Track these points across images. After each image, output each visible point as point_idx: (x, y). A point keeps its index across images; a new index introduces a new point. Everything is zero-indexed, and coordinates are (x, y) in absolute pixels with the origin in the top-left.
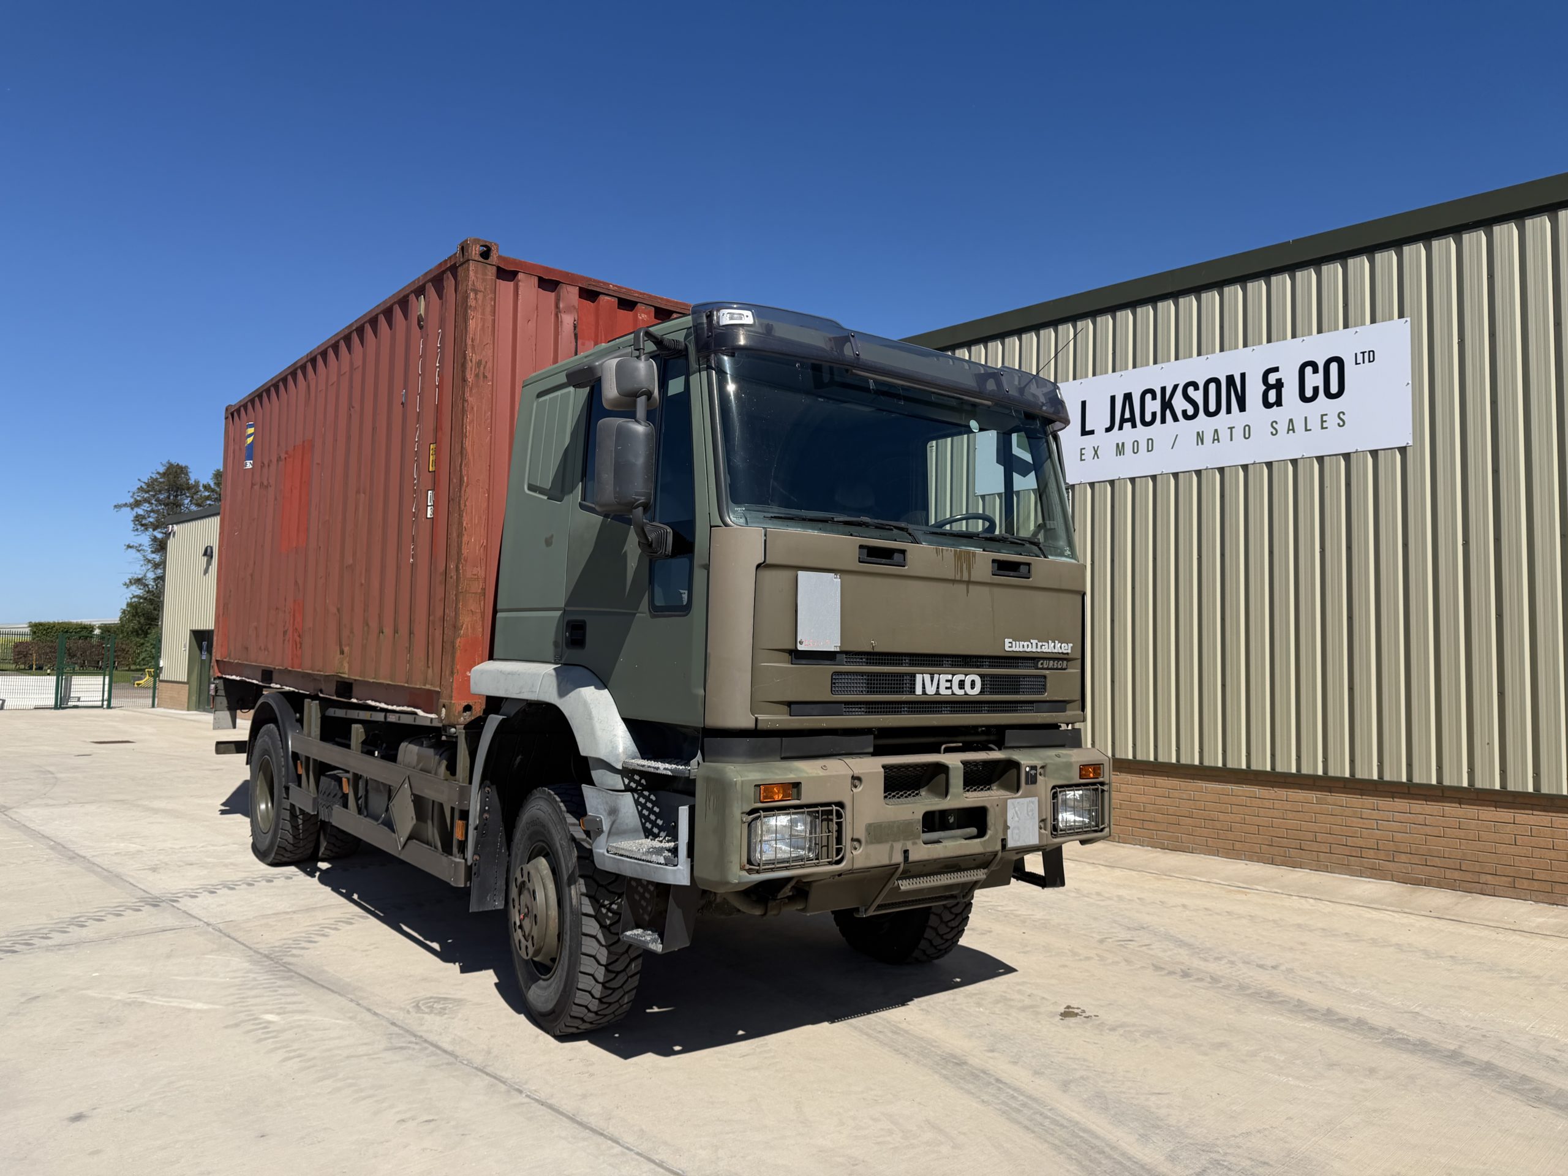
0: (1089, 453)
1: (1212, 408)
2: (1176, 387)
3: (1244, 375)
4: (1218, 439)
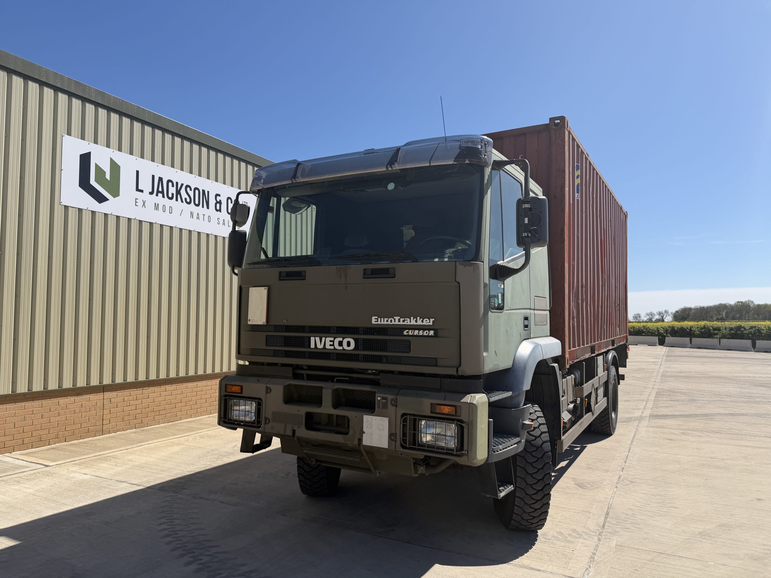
0: (140, 203)
1: (197, 202)
2: (182, 185)
3: (208, 192)
4: (199, 219)
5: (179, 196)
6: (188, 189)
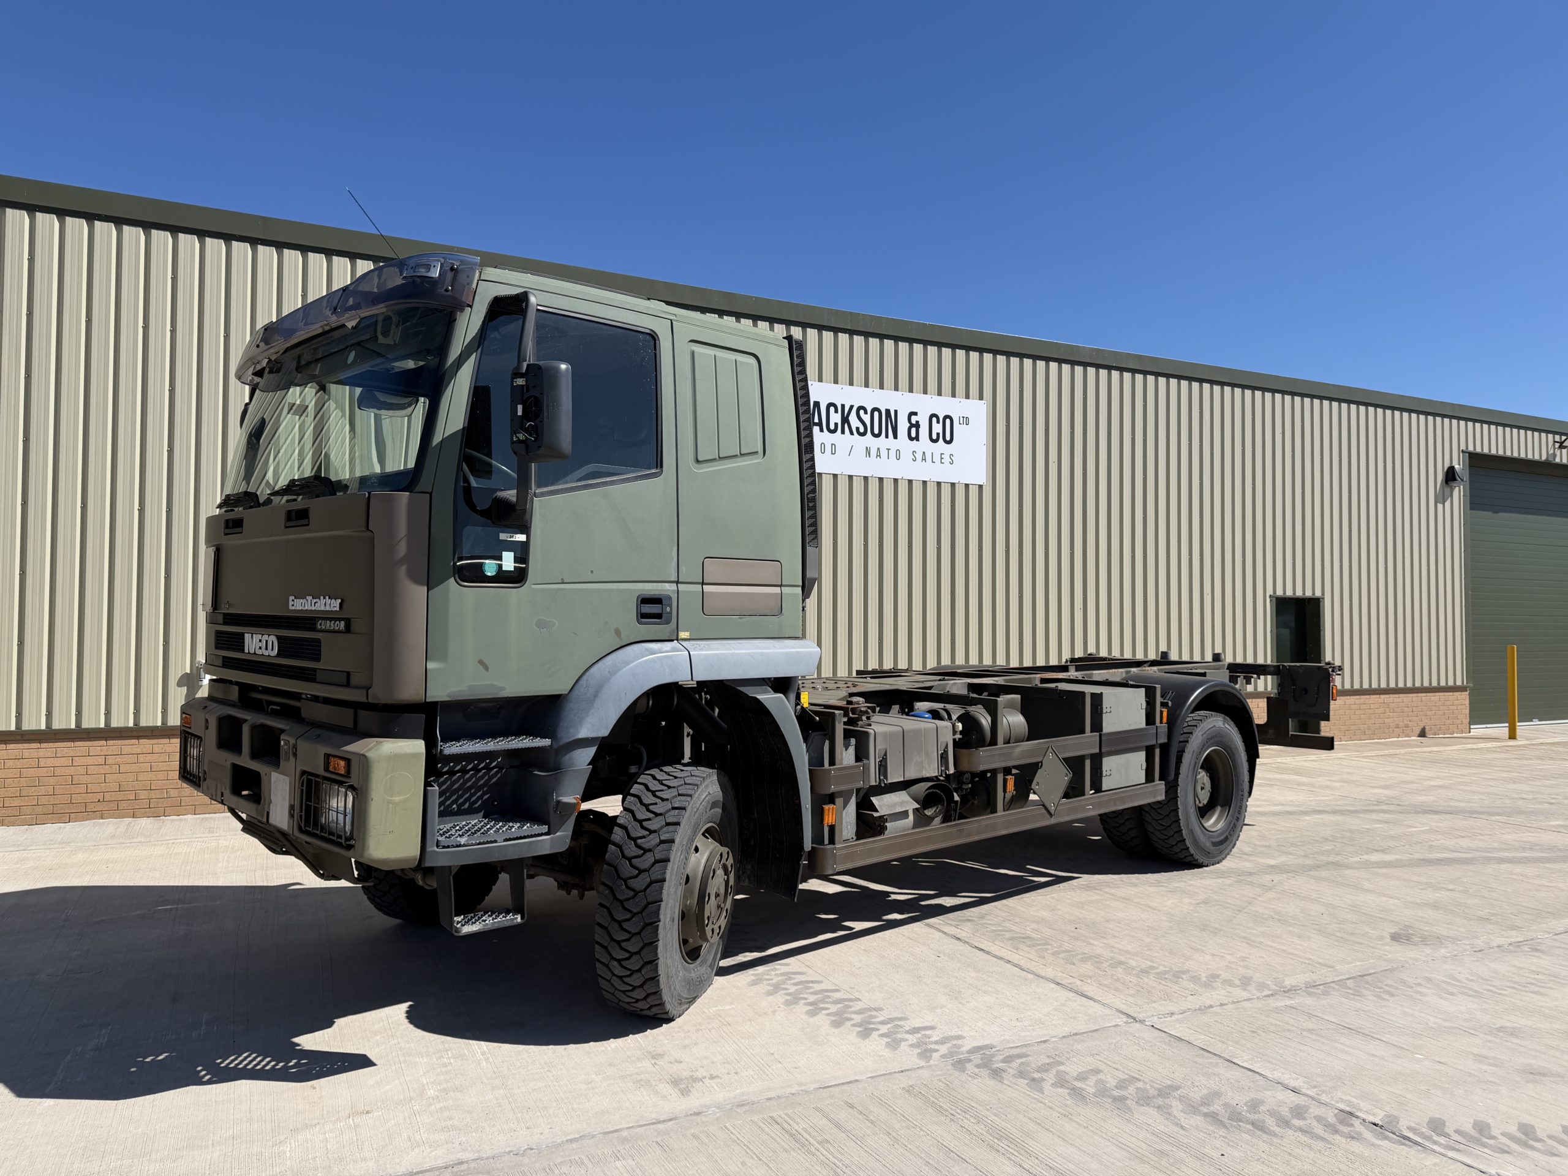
1: (876, 431)
2: (852, 407)
3: (896, 412)
4: (880, 456)
5: (846, 425)
6: (862, 412)
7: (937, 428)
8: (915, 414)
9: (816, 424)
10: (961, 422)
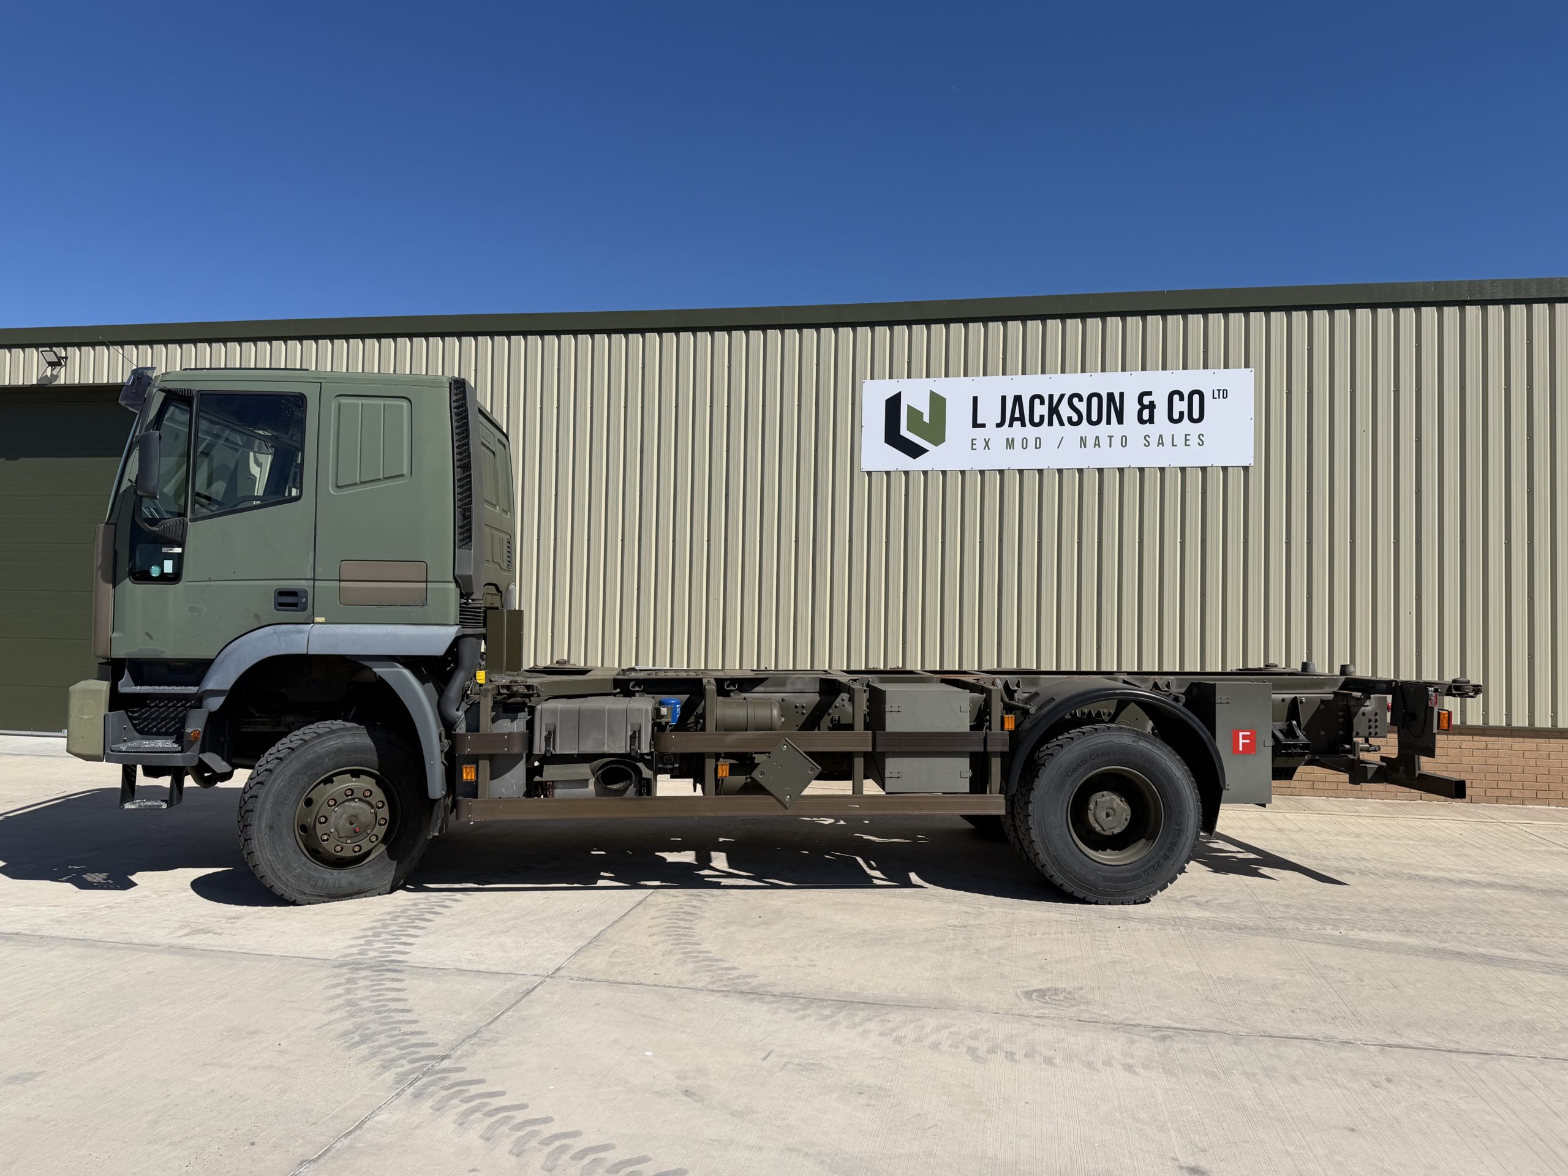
0: (979, 444)
1: (1094, 418)
2: (1062, 396)
4: (1099, 445)
5: (1055, 417)
6: (1075, 401)
7: (1180, 406)
8: (1149, 393)
9: (1017, 419)
10: (1216, 395)
